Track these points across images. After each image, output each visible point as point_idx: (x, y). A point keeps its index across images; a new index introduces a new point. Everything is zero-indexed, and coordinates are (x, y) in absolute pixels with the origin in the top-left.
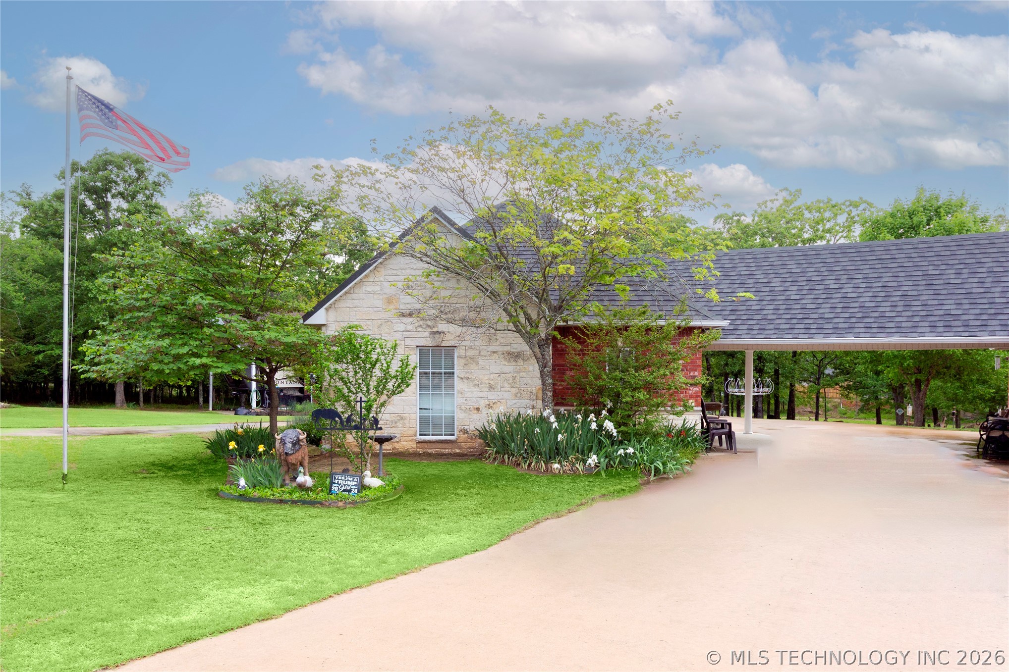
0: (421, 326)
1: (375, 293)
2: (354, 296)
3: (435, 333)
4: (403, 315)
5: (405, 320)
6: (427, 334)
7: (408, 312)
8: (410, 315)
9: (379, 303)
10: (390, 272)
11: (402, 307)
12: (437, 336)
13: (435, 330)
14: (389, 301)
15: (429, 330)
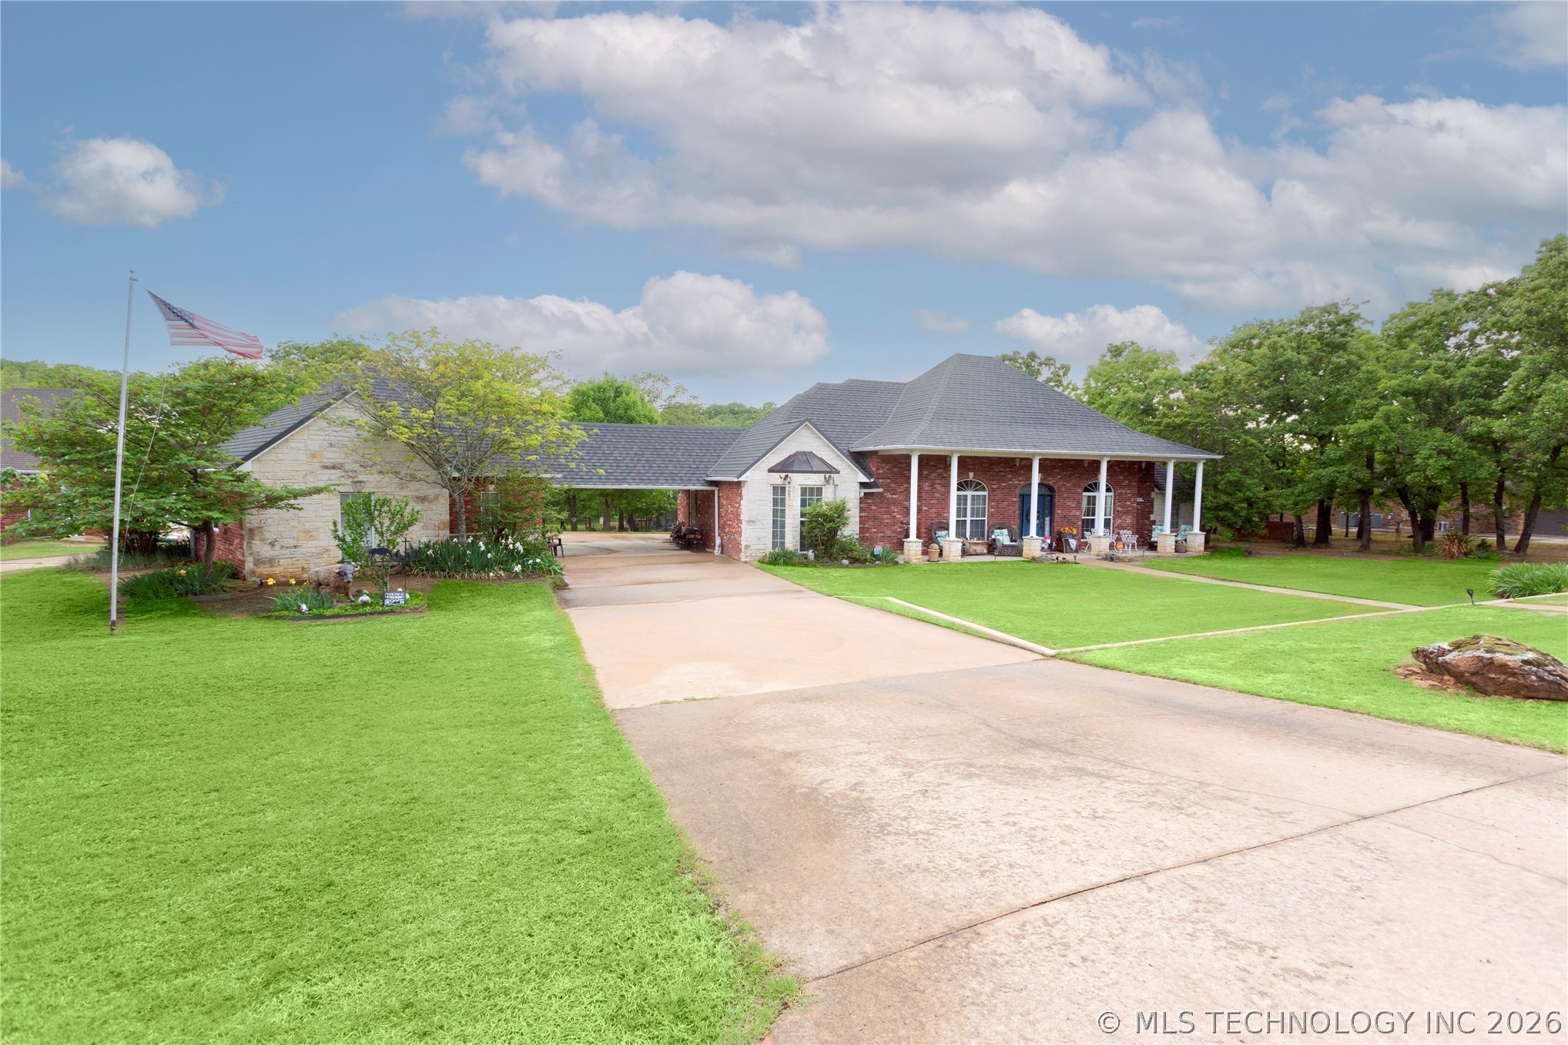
0: (343, 477)
1: (299, 449)
2: (278, 451)
3: (357, 482)
4: (326, 468)
5: (329, 471)
6: (349, 482)
7: (331, 465)
8: (334, 468)
9: (303, 457)
10: (313, 432)
11: (325, 461)
12: (358, 484)
13: (356, 480)
14: (313, 456)
15: (351, 480)
